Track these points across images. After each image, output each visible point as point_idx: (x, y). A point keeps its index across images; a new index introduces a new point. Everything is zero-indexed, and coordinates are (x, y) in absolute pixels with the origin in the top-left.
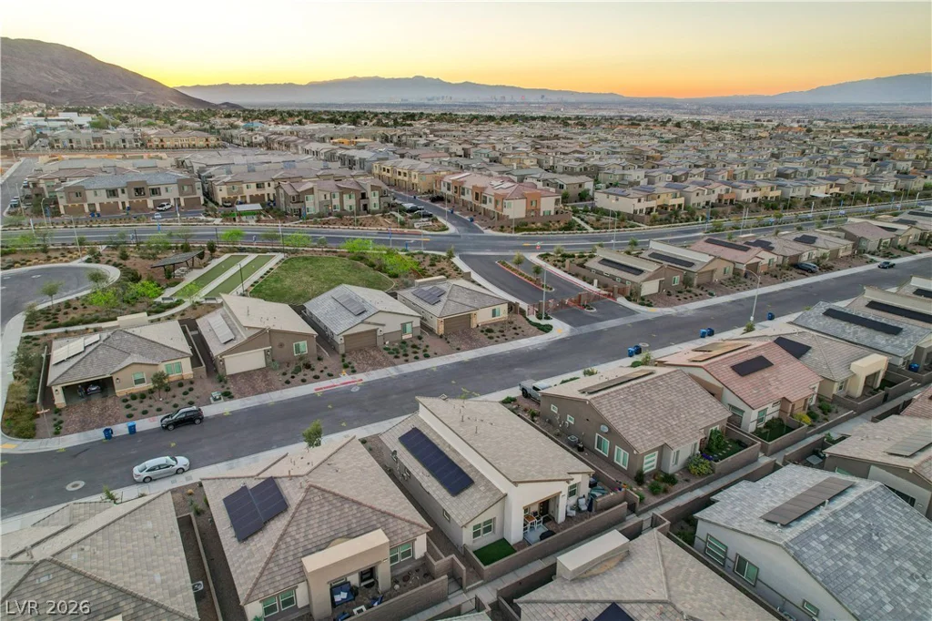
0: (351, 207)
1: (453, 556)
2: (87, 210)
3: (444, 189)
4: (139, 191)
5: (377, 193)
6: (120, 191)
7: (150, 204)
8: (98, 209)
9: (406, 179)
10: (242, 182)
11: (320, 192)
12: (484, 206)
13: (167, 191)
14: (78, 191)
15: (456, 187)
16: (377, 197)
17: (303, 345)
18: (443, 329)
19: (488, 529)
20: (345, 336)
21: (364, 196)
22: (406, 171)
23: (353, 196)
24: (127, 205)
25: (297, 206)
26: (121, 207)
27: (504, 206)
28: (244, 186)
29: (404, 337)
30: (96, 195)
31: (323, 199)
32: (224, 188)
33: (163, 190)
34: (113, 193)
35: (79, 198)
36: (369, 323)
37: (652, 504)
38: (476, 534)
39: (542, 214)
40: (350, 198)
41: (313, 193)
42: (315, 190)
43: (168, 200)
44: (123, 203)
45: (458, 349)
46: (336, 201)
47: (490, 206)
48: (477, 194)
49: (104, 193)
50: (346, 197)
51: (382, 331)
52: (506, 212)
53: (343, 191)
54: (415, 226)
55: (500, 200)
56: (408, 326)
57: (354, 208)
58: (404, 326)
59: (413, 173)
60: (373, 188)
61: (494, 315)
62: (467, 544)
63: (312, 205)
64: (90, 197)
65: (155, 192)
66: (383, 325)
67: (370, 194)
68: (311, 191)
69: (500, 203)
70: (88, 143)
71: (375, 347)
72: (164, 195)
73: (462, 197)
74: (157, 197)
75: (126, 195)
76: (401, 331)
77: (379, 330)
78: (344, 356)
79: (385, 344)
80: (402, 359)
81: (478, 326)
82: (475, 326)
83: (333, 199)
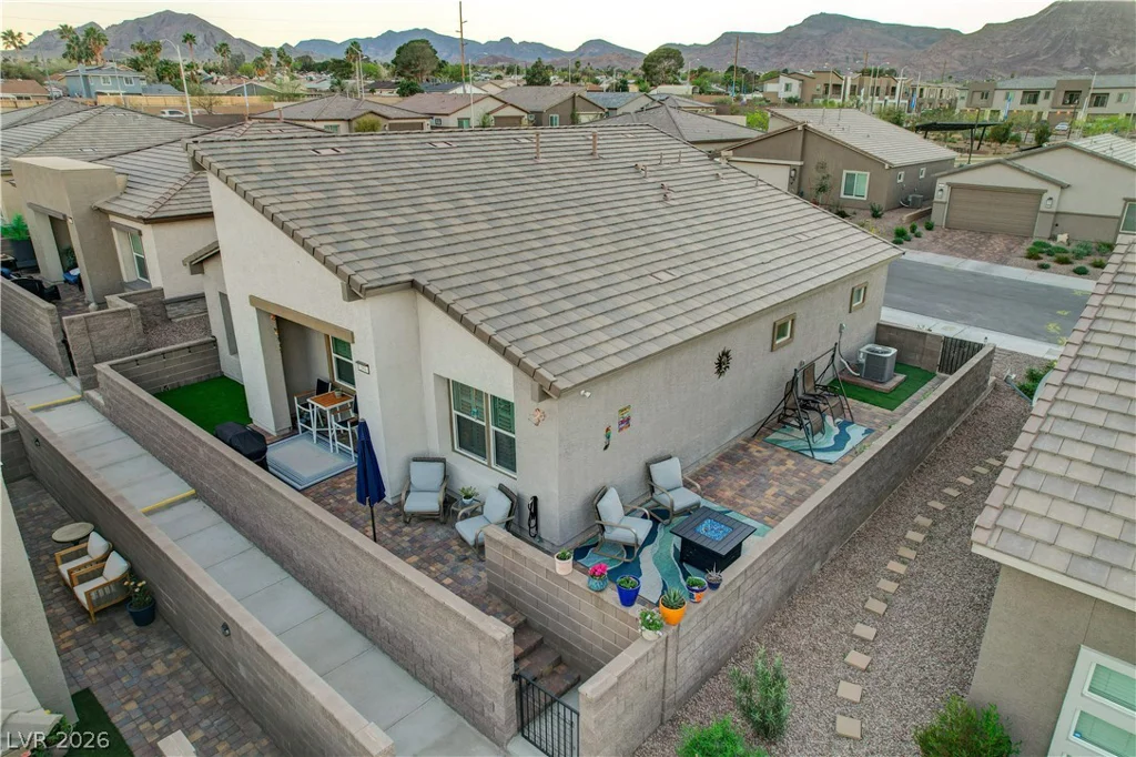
6: (1042, 93)
8: (1002, 118)
13: (1119, 100)
14: (986, 89)
20: (955, 188)
24: (1045, 117)
30: (1007, 98)
33: (1111, 101)
34: (1032, 96)
35: (984, 101)
44: (1040, 114)
49: (1019, 96)
64: (999, 102)
66: (1063, 187)
75: (1049, 101)
76: (1120, 218)
77: (1046, 196)
78: (930, 228)
79: (1054, 238)
80: (1041, 262)
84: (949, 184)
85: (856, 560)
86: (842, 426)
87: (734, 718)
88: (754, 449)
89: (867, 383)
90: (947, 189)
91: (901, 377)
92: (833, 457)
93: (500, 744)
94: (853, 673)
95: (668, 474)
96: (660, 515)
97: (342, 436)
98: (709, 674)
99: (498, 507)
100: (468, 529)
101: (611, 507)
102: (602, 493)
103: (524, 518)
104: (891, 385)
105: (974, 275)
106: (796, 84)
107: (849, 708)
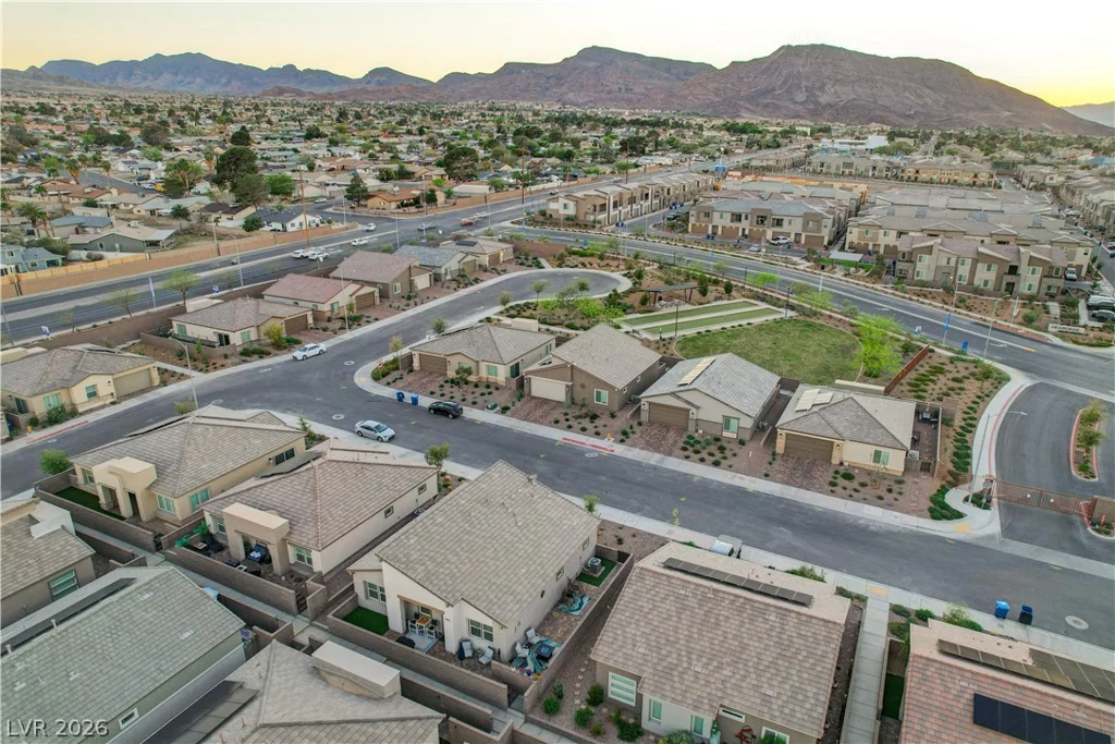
0: (985, 282)
2: (710, 232)
4: (762, 220)
5: (1039, 270)
6: (743, 216)
7: (769, 235)
8: (720, 232)
10: (880, 227)
11: (942, 254)
13: (790, 223)
14: (707, 211)
17: (605, 394)
18: (783, 445)
20: (650, 404)
21: (1013, 270)
23: (995, 267)
24: (747, 232)
26: (740, 234)
28: (882, 232)
29: (725, 434)
30: (721, 217)
31: (944, 263)
32: (855, 231)
33: (785, 223)
34: (737, 217)
35: (706, 219)
40: (989, 269)
41: (931, 254)
42: (935, 251)
43: (788, 235)
44: (744, 230)
45: (767, 475)
46: (964, 270)
49: (729, 216)
50: (981, 267)
51: (696, 414)
53: (980, 258)
56: (734, 423)
57: (990, 286)
58: (727, 420)
60: (1032, 261)
61: (875, 459)
63: (925, 268)
64: (716, 219)
65: (779, 223)
66: (698, 408)
67: (1024, 269)
68: (929, 250)
70: (838, 168)
72: (786, 228)
74: (778, 229)
75: (748, 222)
76: (722, 424)
77: (692, 412)
78: (640, 424)
79: (697, 431)
80: (686, 453)
81: (841, 464)
82: (838, 463)
83: (960, 266)
85: (583, 649)
86: (581, 598)
87: (554, 697)
88: (554, 613)
89: (591, 574)
91: (603, 568)
92: (577, 613)
93: (505, 710)
94: (580, 681)
95: (531, 633)
96: (529, 645)
97: (430, 633)
98: (547, 687)
99: (490, 653)
100: (483, 660)
101: (518, 648)
102: (515, 645)
103: (497, 655)
104: (599, 574)
105: (655, 468)
106: (571, 205)
107: (577, 689)
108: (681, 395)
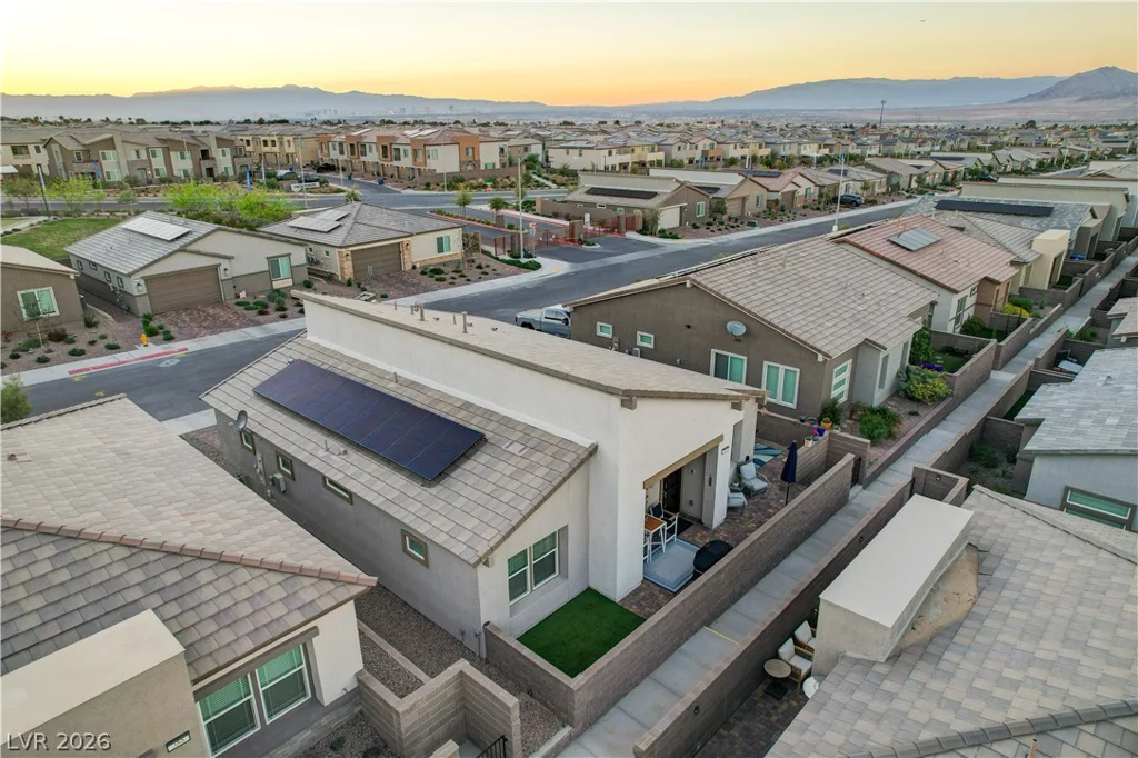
0: (185, 172)
1: (462, 665)
3: (335, 154)
5: (228, 150)
9: (276, 149)
11: (128, 146)
12: (396, 163)
15: (352, 146)
16: (229, 156)
17: (44, 297)
18: (351, 270)
19: (545, 569)
20: (148, 280)
21: (205, 154)
22: (275, 138)
23: (187, 154)
25: (89, 167)
27: (426, 156)
29: (277, 285)
31: (134, 158)
36: (198, 253)
37: (882, 460)
38: (517, 586)
39: (482, 168)
40: (183, 157)
41: (113, 147)
42: (117, 143)
45: (385, 296)
46: (158, 162)
47: (406, 162)
48: (384, 147)
50: (175, 156)
51: (229, 270)
52: (432, 164)
53: (169, 145)
54: (293, 189)
55: (420, 147)
56: (283, 263)
57: (191, 173)
58: (273, 262)
59: (285, 138)
60: (221, 143)
61: (440, 249)
62: (494, 620)
63: (114, 167)
66: (229, 258)
67: (216, 152)
68: (109, 143)
69: (420, 154)
71: (218, 302)
73: (363, 158)
76: (268, 271)
77: (222, 268)
79: (238, 297)
81: (414, 267)
82: (410, 268)
83: (153, 159)
84: (142, 278)
90: (142, 282)
108: (189, 248)
